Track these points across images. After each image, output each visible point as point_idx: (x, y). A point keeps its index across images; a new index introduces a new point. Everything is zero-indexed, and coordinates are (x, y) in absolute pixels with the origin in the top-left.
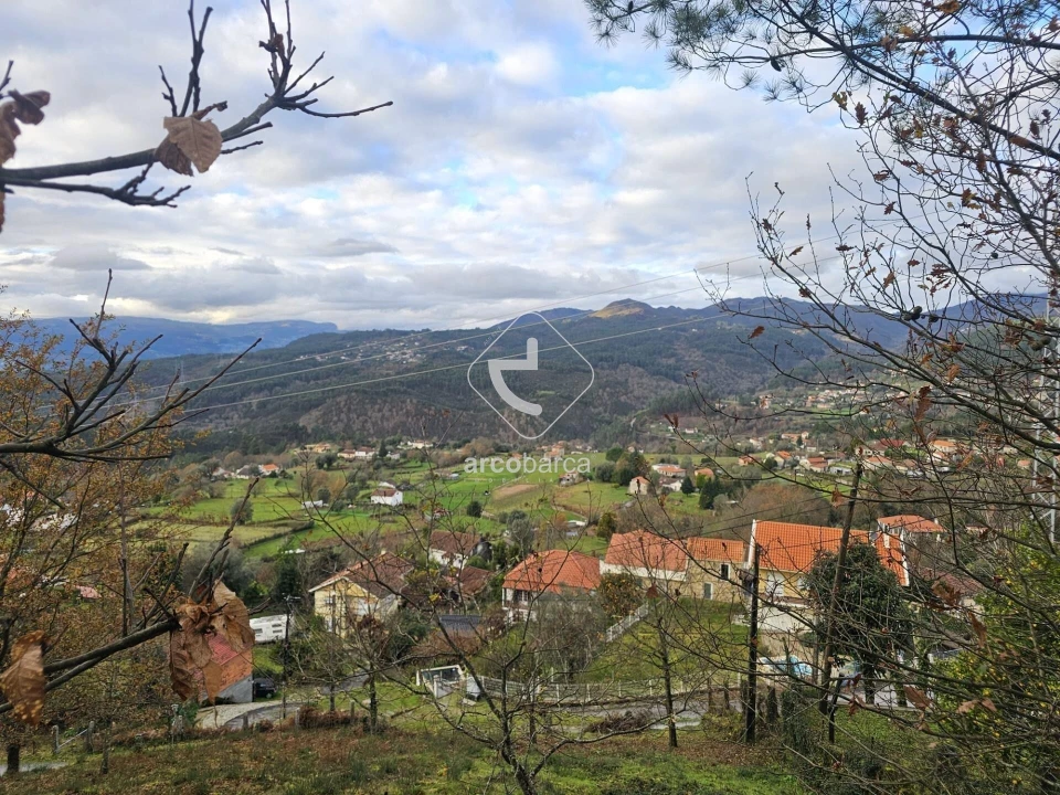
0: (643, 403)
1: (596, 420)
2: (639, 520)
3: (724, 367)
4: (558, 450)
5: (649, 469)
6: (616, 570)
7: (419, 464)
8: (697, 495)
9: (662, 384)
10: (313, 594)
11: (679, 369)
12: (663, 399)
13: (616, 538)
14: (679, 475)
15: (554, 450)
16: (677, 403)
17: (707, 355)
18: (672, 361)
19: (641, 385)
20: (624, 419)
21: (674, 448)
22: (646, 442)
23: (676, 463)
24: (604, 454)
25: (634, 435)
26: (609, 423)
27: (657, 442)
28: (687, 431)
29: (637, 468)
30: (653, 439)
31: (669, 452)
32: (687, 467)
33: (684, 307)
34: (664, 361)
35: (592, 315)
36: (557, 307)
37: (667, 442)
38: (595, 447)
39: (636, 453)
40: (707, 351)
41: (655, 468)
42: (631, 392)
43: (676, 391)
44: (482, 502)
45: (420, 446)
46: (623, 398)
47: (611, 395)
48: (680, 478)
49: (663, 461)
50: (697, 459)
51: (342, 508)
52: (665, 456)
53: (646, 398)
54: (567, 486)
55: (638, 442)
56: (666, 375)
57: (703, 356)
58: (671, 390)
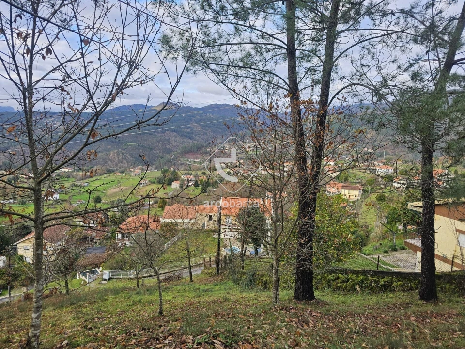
0: (177, 149)
1: (156, 156)
2: (176, 198)
3: (210, 133)
4: (138, 171)
5: (180, 177)
6: (168, 221)
7: (67, 179)
8: (200, 187)
9: (185, 140)
10: (16, 245)
11: (192, 134)
12: (186, 147)
13: (167, 208)
14: (193, 179)
15: (136, 170)
16: (192, 149)
17: (203, 128)
18: (189, 130)
19: (176, 141)
20: (169, 156)
21: (190, 168)
22: (178, 165)
23: (191, 174)
24: (160, 172)
25: (173, 163)
26: (162, 158)
27: (183, 166)
28: (196, 161)
29: (175, 178)
30: (181, 164)
31: (188, 170)
32: (196, 176)
33: (193, 107)
34: (186, 130)
35: (153, 108)
36: (135, 103)
37: (188, 165)
38: (156, 168)
39: (174, 171)
40: (203, 126)
41: (182, 177)
42: (172, 144)
43: (191, 143)
44: (101, 195)
45: (67, 170)
46: (168, 147)
47: (163, 145)
48: (193, 180)
49: (186, 174)
50: (200, 173)
52: (186, 172)
53: (178, 146)
54: (143, 187)
55: (175, 166)
56: (187, 136)
57: (202, 128)
58: (188, 143)
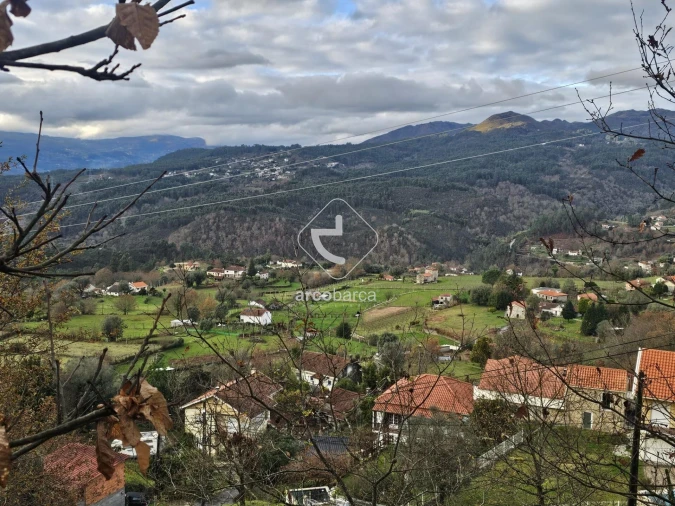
0: (524, 223)
1: (473, 241)
2: (515, 345)
3: (612, 185)
4: (431, 272)
5: (529, 292)
6: (490, 396)
7: (288, 283)
8: (579, 321)
9: (545, 203)
10: (183, 411)
11: (564, 187)
12: (545, 219)
13: (491, 364)
14: (560, 299)
15: (427, 271)
16: (561, 223)
17: (594, 172)
18: (556, 178)
19: (521, 204)
20: (503, 240)
21: (555, 271)
22: (525, 264)
23: (557, 287)
24: (480, 277)
25: (513, 256)
26: (486, 244)
27: (537, 264)
28: (570, 254)
29: (514, 292)
30: (533, 261)
31: (550, 275)
32: (571, 291)
33: (570, 120)
34: (547, 179)
35: (471, 130)
36: (432, 121)
37: (549, 264)
38: (471, 269)
39: (514, 276)
40: (593, 168)
41: (535, 291)
42: (511, 211)
43: (560, 211)
44: (352, 322)
45: (290, 265)
46: (502, 218)
47: (489, 215)
48: (561, 302)
49: (543, 285)
50: (579, 284)
51: (211, 326)
52: (545, 279)
53: (527, 218)
54: (440, 309)
55: (517, 265)
56: (549, 194)
57: (590, 173)
58: (553, 210)
